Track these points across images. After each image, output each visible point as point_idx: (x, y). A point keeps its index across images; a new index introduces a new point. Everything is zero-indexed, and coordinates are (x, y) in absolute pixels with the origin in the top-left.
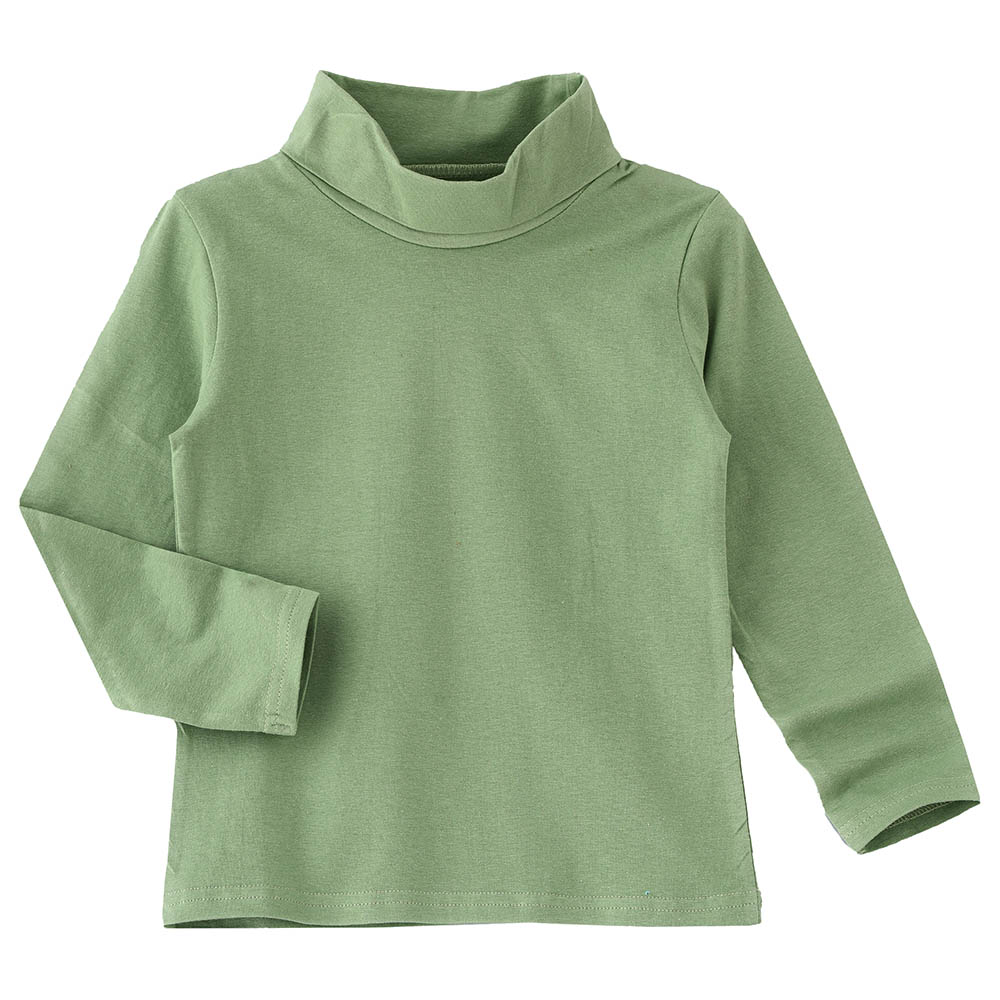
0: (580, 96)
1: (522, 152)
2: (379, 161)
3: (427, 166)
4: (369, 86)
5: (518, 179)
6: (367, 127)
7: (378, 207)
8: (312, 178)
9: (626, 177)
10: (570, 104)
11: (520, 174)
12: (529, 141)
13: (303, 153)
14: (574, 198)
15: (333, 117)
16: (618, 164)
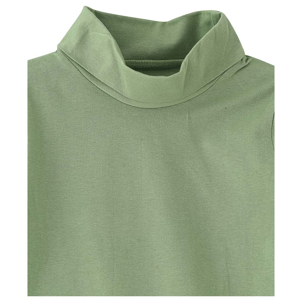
0: (220, 25)
1: (189, 59)
2: (115, 61)
3: (137, 61)
4: (108, 16)
5: (187, 73)
6: (109, 41)
7: (112, 85)
8: (77, 66)
9: (246, 66)
10: (215, 30)
11: (188, 70)
12: (192, 52)
13: (73, 52)
14: (216, 80)
15: (91, 34)
16: (242, 59)
